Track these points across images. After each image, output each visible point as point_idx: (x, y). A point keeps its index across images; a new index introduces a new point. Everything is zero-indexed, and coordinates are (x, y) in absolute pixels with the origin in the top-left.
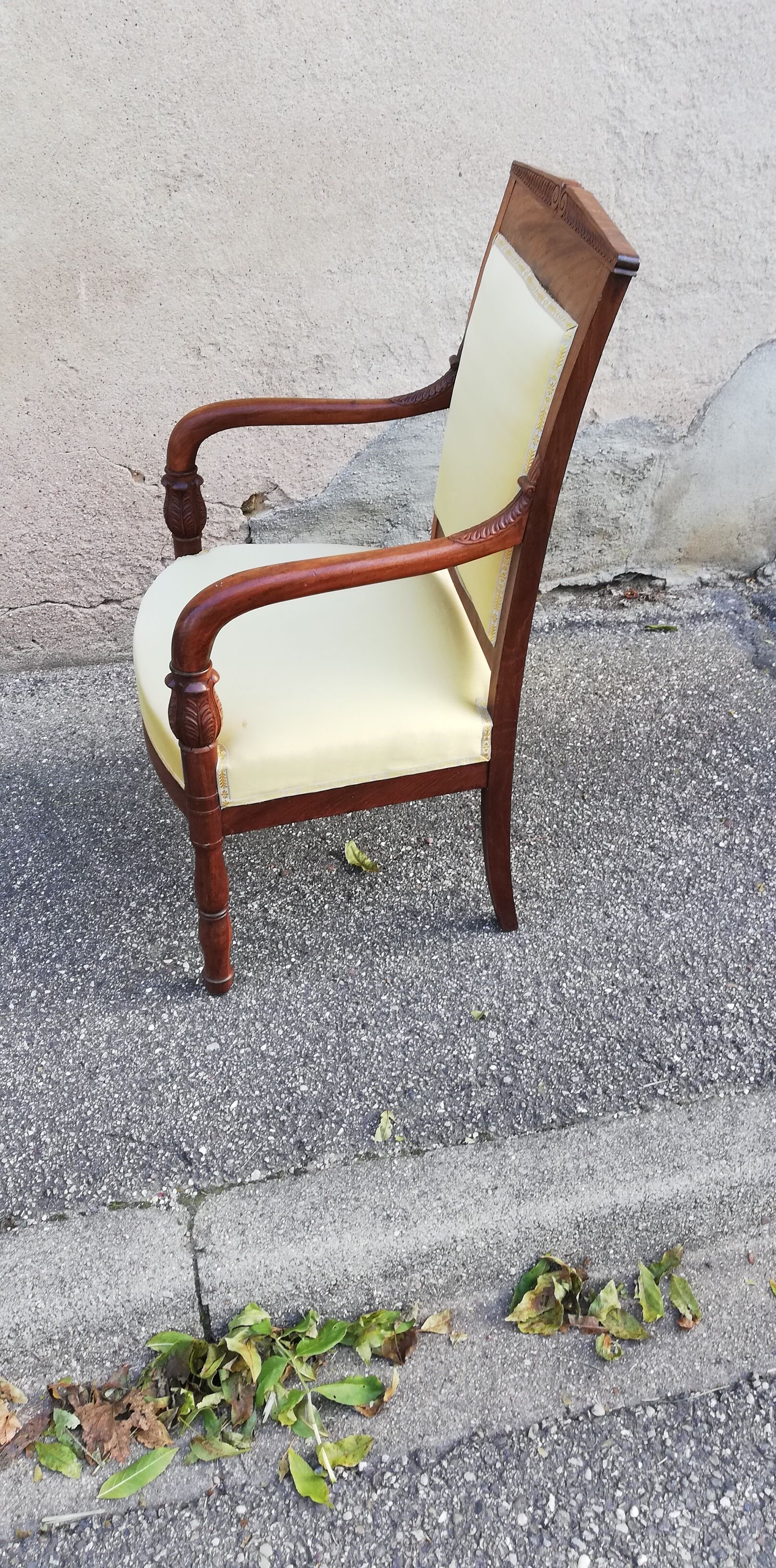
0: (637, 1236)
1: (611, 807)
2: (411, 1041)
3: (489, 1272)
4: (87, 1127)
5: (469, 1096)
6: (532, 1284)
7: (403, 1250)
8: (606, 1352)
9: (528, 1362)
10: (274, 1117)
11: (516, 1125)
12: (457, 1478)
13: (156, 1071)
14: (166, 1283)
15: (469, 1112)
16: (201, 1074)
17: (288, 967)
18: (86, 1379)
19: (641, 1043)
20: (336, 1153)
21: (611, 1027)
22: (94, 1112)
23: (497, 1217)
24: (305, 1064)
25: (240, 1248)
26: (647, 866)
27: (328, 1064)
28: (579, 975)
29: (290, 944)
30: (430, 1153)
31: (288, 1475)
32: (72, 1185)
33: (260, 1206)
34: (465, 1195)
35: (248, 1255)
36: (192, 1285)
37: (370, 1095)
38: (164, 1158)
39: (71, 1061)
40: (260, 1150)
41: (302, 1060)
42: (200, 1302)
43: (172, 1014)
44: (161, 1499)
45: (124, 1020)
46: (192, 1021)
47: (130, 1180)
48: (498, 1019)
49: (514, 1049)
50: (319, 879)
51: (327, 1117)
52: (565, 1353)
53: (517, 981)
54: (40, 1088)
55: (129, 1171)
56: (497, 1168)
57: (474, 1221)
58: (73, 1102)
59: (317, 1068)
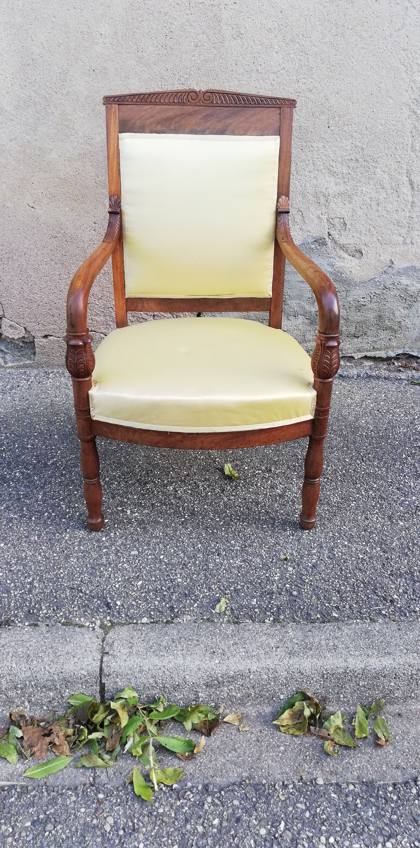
0: (358, 689)
1: (378, 466)
2: (244, 566)
3: (267, 695)
4: (59, 582)
5: (271, 598)
6: (292, 705)
7: (219, 672)
8: (330, 750)
9: (282, 748)
10: (160, 592)
11: (296, 617)
12: (229, 802)
13: (102, 560)
14: (84, 666)
16: (125, 565)
17: (183, 520)
18: (31, 714)
19: (376, 585)
21: (359, 575)
22: (64, 575)
23: (276, 662)
24: (182, 568)
25: (128, 655)
26: (394, 497)
27: (195, 570)
28: (346, 546)
29: (186, 509)
30: (244, 624)
31: (131, 783)
32: (44, 610)
33: (143, 635)
34: (260, 648)
35: (131, 659)
36: (98, 670)
37: (215, 589)
38: (96, 604)
39: (58, 549)
40: (149, 607)
41: (181, 566)
42: (101, 681)
43: (116, 534)
44: (58, 783)
45: (90, 533)
46: (126, 539)
47: (76, 612)
48: (295, 562)
49: (301, 578)
50: (208, 480)
51: (190, 597)
52: (305, 747)
53: (309, 544)
54: (39, 560)
55: (76, 607)
56: (281, 637)
57: (262, 662)
58: (54, 569)
59: (189, 572)
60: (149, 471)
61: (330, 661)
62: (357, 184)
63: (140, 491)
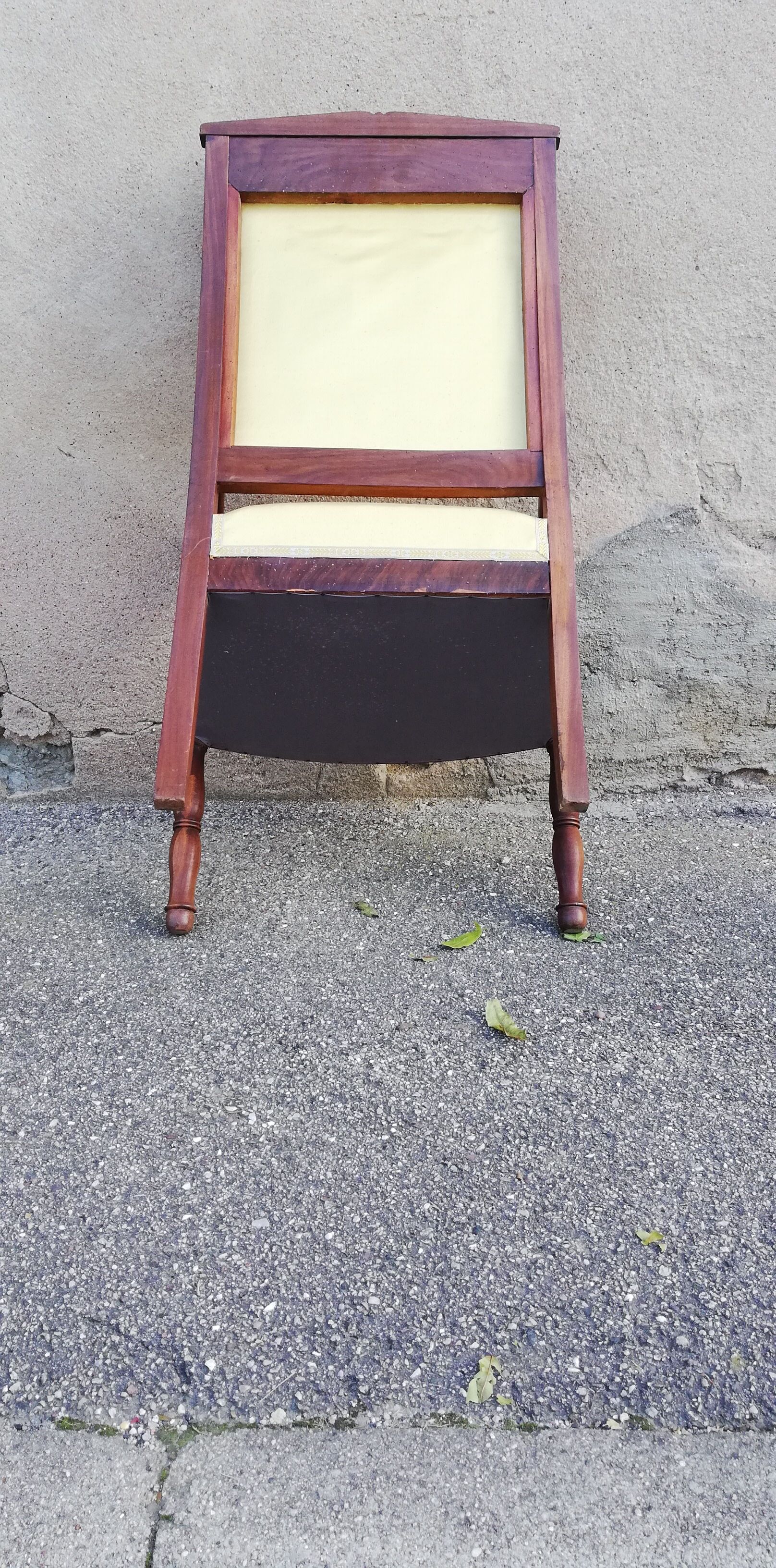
2: (541, 1261)
4: (63, 1302)
5: (620, 1356)
10: (323, 1335)
11: (691, 1413)
13: (177, 1243)
14: (102, 1559)
15: (618, 1379)
16: (236, 1257)
17: (386, 1137)
20: (404, 1405)
22: (79, 1284)
24: (382, 1268)
25: (226, 1526)
27: (416, 1273)
29: (393, 1110)
30: (549, 1433)
32: (16, 1382)
33: (271, 1464)
34: (597, 1510)
35: (235, 1540)
37: (469, 1328)
38: (153, 1366)
39: (71, 1212)
40: (292, 1379)
41: (379, 1261)
43: (218, 1173)
45: (155, 1171)
46: (242, 1186)
47: (98, 1390)
48: (675, 1251)
49: (696, 1297)
50: (447, 1039)
51: (401, 1348)
53: (708, 1203)
54: (20, 1240)
55: (101, 1375)
56: (654, 1475)
57: (606, 1557)
58: (56, 1266)
59: (398, 1277)
60: (307, 1017)
63: (284, 1066)
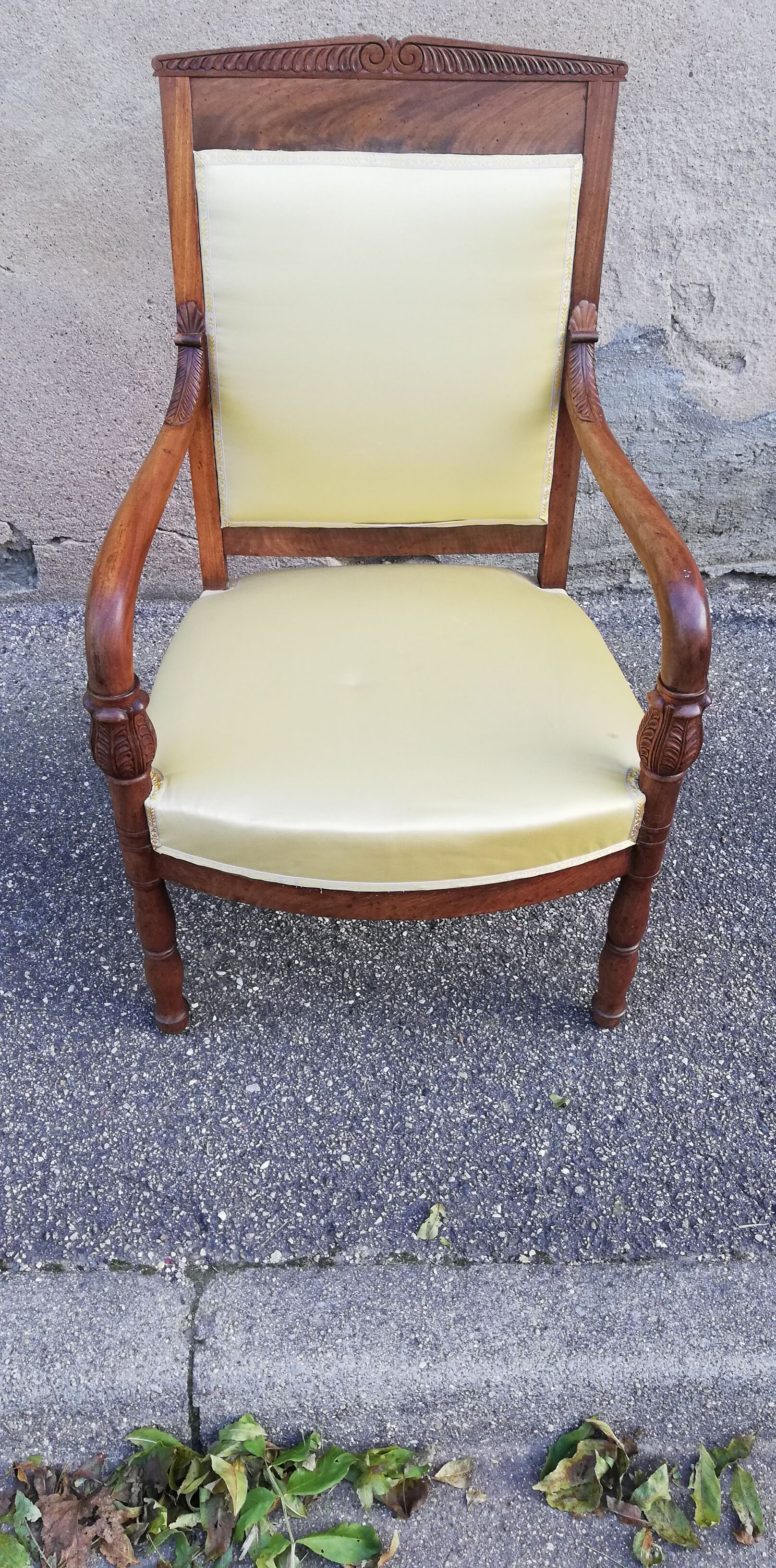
0: (703, 1414)
1: (752, 858)
3: (523, 1425)
4: (101, 1163)
5: (531, 1202)
6: (569, 1450)
7: (427, 1386)
8: (644, 1555)
9: (551, 1547)
10: (307, 1189)
11: (581, 1250)
13: (187, 1108)
14: (156, 1376)
16: (235, 1120)
17: (351, 1002)
18: (57, 1461)
19: (744, 1169)
20: (369, 1247)
21: (712, 1142)
22: (112, 1146)
23: (542, 1366)
24: (351, 1129)
25: (244, 1348)
27: (377, 1132)
28: (684, 1068)
29: (357, 974)
30: (477, 1268)
32: (74, 1232)
33: (273, 1300)
34: (508, 1330)
35: (251, 1360)
36: (184, 1383)
37: (419, 1182)
38: (178, 1217)
39: (97, 1079)
40: (286, 1227)
41: (348, 1122)
42: (191, 1403)
43: (215, 1039)
45: (162, 1037)
46: (235, 1053)
47: (138, 1239)
48: (580, 1110)
49: (593, 1151)
51: (367, 1200)
52: (595, 1544)
53: (610, 1064)
54: (59, 1106)
55: (138, 1226)
56: (551, 1301)
57: (514, 1367)
58: (92, 1130)
59: (364, 1136)
61: (650, 1364)
62: (746, 208)
63: (263, 928)
